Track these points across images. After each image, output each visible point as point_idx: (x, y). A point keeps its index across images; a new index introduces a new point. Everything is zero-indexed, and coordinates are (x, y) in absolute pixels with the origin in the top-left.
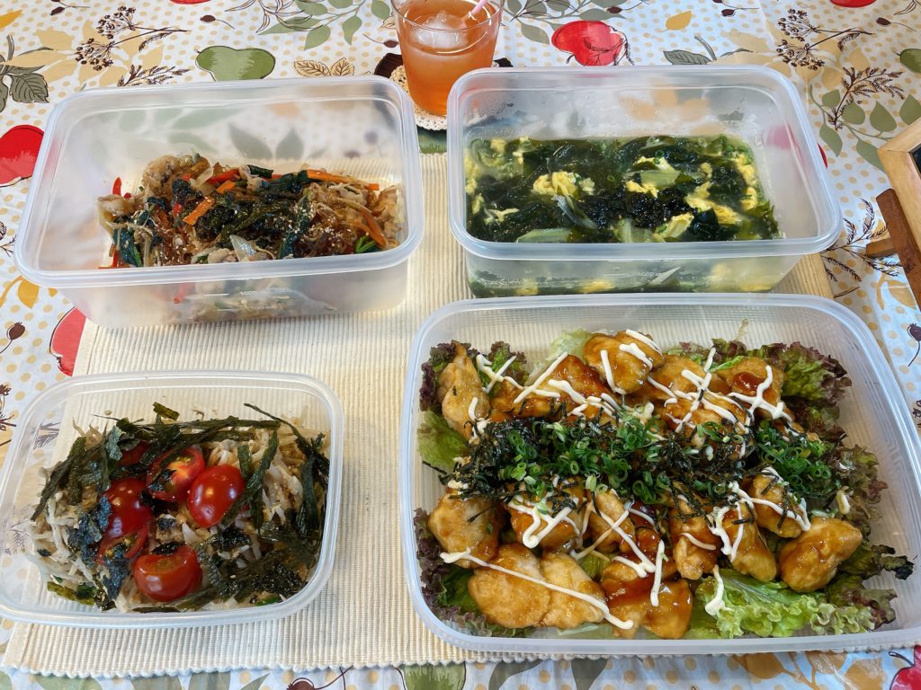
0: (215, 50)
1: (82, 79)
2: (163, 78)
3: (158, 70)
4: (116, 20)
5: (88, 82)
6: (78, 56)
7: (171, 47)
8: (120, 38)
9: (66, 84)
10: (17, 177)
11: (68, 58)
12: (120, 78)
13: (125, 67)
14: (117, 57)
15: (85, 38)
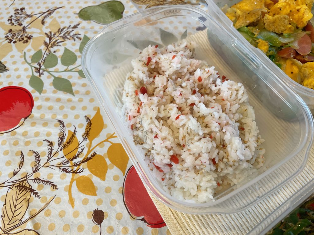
0: (85, 10)
1: (20, 50)
2: (69, 33)
3: (62, 30)
4: (18, 16)
5: (25, 50)
6: (8, 41)
7: (60, 17)
8: (27, 23)
9: (12, 57)
10: (21, 119)
11: (3, 43)
12: (43, 42)
13: (41, 35)
14: (33, 33)
15: (5, 30)
